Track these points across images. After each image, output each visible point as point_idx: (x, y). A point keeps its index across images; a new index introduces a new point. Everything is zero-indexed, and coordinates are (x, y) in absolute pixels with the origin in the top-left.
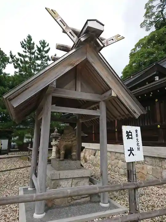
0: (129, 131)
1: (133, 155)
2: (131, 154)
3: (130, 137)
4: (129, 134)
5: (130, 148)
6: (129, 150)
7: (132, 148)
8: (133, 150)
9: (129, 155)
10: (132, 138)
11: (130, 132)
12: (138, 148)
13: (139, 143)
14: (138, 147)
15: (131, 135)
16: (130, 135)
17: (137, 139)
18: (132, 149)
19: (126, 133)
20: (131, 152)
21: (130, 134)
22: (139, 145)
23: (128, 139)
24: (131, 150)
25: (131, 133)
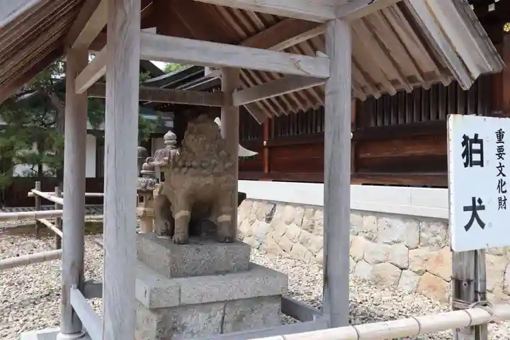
0: (472, 137)
1: (482, 225)
2: (475, 220)
3: (476, 157)
4: (472, 147)
5: (474, 199)
6: (466, 209)
7: (480, 201)
8: (483, 208)
9: (467, 227)
10: (481, 163)
11: (476, 140)
12: (500, 199)
13: (504, 179)
14: (502, 195)
15: (481, 152)
16: (477, 151)
17: (501, 166)
18: (477, 204)
19: (464, 144)
20: (475, 215)
21: (476, 146)
22: (504, 190)
23: (466, 165)
24: (475, 207)
25: (481, 142)
